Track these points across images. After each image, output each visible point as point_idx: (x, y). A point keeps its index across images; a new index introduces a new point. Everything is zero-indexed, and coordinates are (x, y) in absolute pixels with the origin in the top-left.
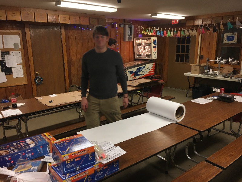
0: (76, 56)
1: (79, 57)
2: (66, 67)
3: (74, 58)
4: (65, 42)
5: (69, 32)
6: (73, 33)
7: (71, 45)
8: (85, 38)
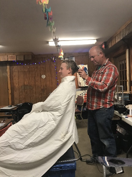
0: (18, 84)
1: (21, 85)
2: (10, 92)
3: (16, 86)
4: (9, 74)
5: (13, 68)
6: (16, 68)
7: (15, 76)
8: (26, 70)
